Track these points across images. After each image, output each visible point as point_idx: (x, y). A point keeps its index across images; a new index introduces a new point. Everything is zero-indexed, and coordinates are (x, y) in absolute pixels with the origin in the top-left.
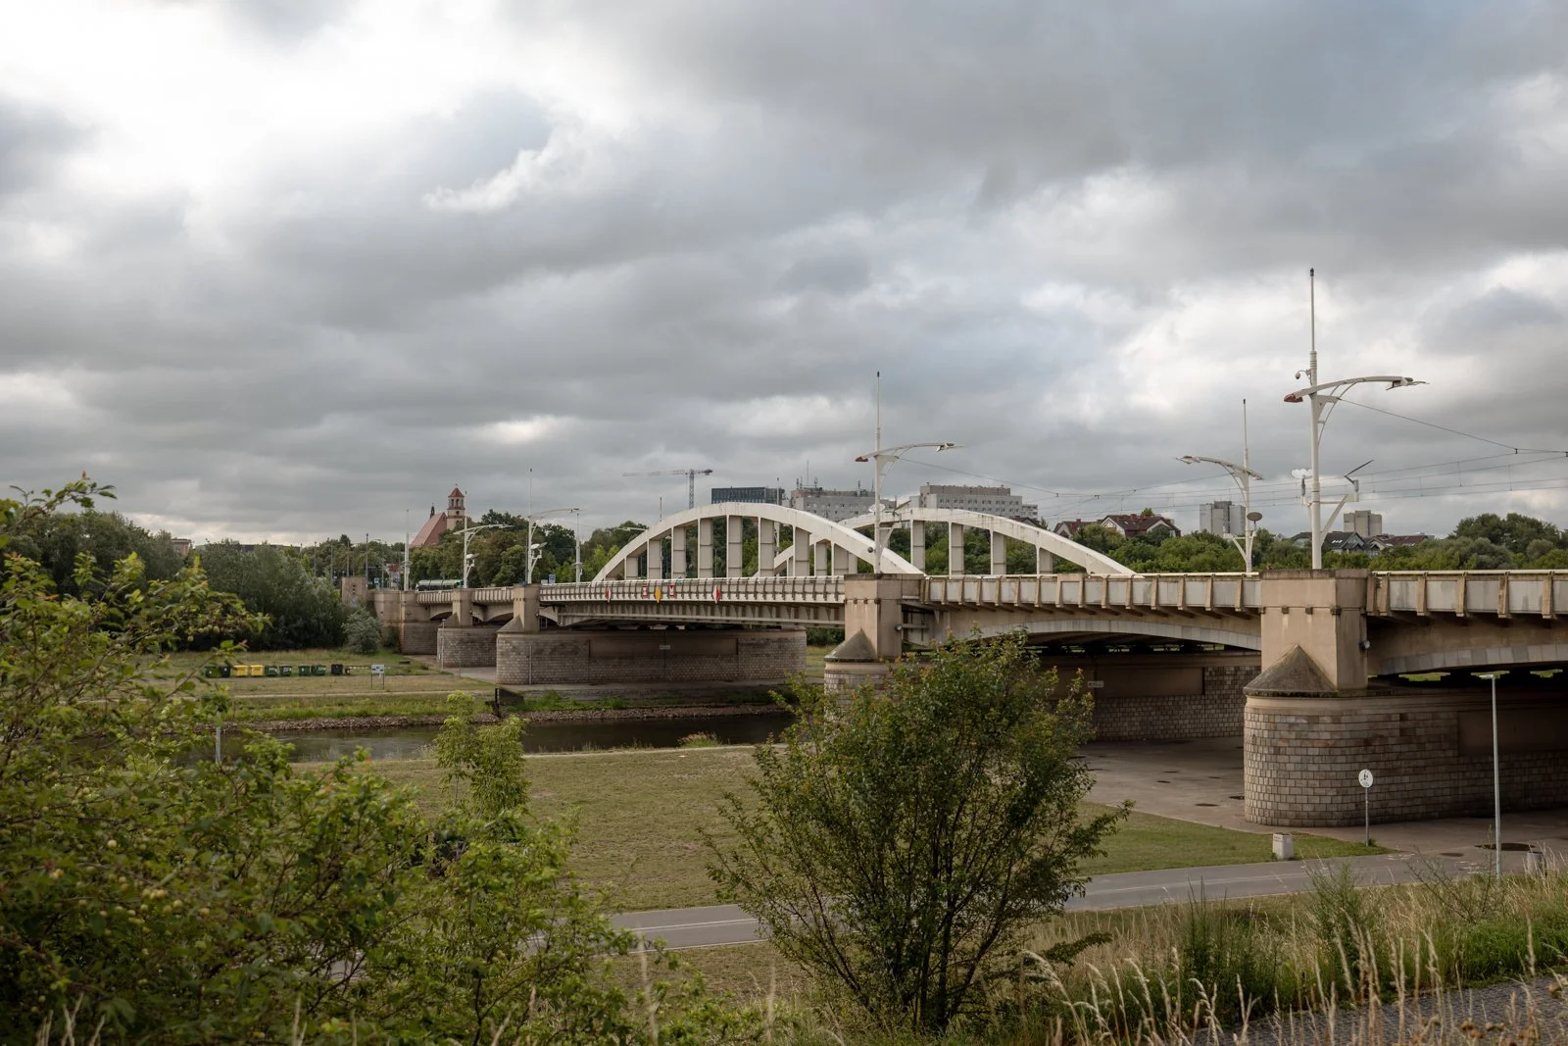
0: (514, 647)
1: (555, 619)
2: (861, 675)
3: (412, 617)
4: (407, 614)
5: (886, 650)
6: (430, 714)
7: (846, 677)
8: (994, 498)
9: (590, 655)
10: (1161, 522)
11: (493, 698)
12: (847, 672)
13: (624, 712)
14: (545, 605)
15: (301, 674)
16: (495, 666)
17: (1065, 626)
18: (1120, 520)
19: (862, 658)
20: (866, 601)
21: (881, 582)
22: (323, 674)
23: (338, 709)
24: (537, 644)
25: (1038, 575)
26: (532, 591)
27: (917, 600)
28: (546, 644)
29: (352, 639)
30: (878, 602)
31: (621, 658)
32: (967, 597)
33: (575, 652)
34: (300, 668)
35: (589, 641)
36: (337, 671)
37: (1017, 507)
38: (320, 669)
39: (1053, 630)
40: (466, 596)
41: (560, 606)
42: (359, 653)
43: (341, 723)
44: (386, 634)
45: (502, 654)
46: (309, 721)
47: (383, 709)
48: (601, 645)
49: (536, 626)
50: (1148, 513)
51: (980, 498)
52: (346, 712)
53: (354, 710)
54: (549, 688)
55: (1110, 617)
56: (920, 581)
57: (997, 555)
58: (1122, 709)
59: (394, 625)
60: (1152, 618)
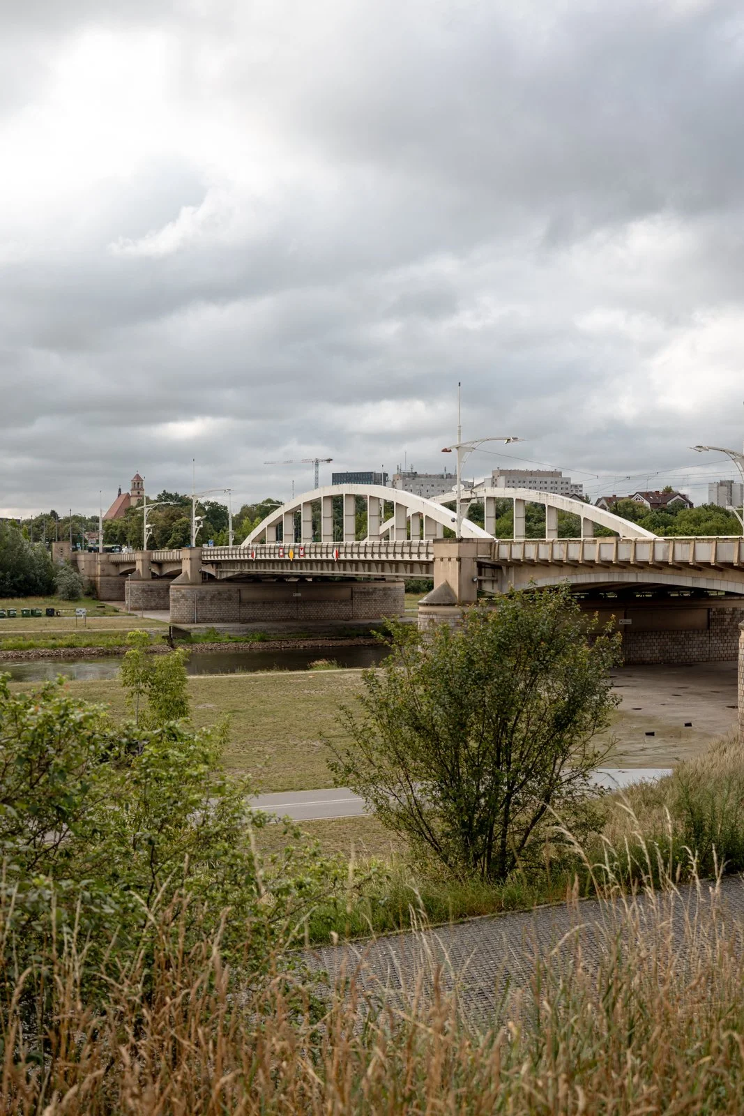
0: (183, 595)
1: (214, 574)
2: (447, 616)
3: (106, 573)
4: (103, 570)
5: (465, 597)
6: (120, 646)
7: (434, 617)
8: (549, 479)
9: (240, 601)
10: (678, 497)
11: (168, 634)
12: (435, 613)
13: (267, 644)
14: (206, 563)
15: (23, 616)
16: (168, 609)
17: (603, 578)
18: (646, 495)
19: (448, 602)
20: (450, 559)
21: (461, 544)
22: (39, 615)
23: (53, 642)
24: (201, 593)
25: (582, 539)
26: (196, 553)
27: (490, 558)
28: (207, 592)
29: (61, 589)
30: (459, 559)
31: (264, 603)
32: (527, 556)
33: (229, 598)
34: (23, 611)
35: (239, 590)
36: (50, 613)
37: (567, 486)
38: (37, 612)
39: (593, 580)
40: (145, 557)
41: (217, 564)
42: (66, 600)
43: (54, 652)
44: (87, 586)
45: (174, 600)
46: (30, 651)
47: (85, 642)
48: (249, 593)
49: (200, 579)
50: (668, 490)
51: (538, 480)
52: (58, 644)
53: (64, 643)
54: (210, 625)
55: (637, 570)
56: (491, 543)
57: (551, 523)
58: (646, 641)
59: (92, 578)
60: (669, 571)
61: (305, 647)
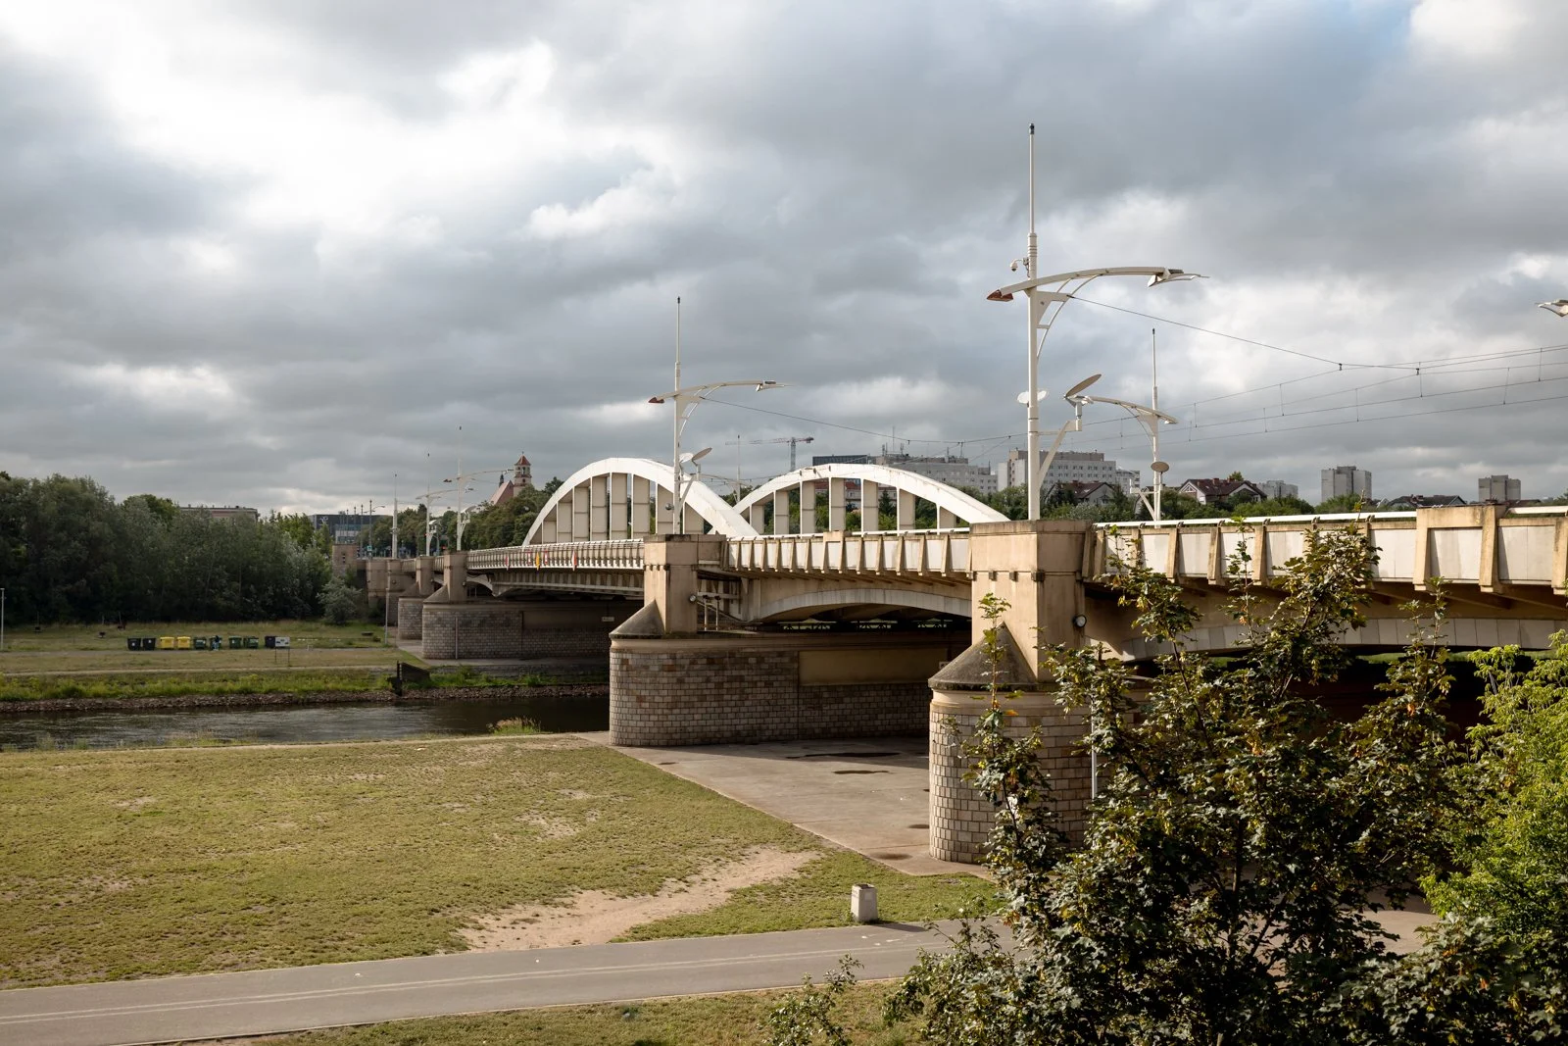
0: (440, 619)
1: (490, 587)
2: (647, 655)
3: (398, 587)
4: (393, 583)
5: (677, 626)
6: (320, 691)
7: (629, 656)
8: (1086, 464)
9: (523, 628)
10: (1245, 486)
11: (395, 675)
12: (630, 651)
13: (539, 690)
14: (477, 573)
15: (232, 647)
16: (420, 638)
17: (848, 598)
18: (1203, 484)
19: (648, 634)
20: (658, 567)
21: (671, 544)
22: (255, 647)
23: (218, 685)
24: (465, 616)
26: (458, 559)
27: (718, 566)
28: (474, 615)
29: (328, 610)
30: (667, 567)
31: (559, 630)
33: (508, 623)
35: (522, 612)
36: (270, 643)
38: (252, 641)
40: (427, 564)
41: (490, 573)
43: (218, 700)
44: (373, 605)
45: (427, 626)
46: (181, 699)
47: (266, 686)
48: (534, 618)
49: (463, 593)
50: (1237, 477)
51: (1071, 464)
52: (227, 689)
53: (238, 686)
54: (464, 663)
56: (721, 543)
61: (594, 695)
